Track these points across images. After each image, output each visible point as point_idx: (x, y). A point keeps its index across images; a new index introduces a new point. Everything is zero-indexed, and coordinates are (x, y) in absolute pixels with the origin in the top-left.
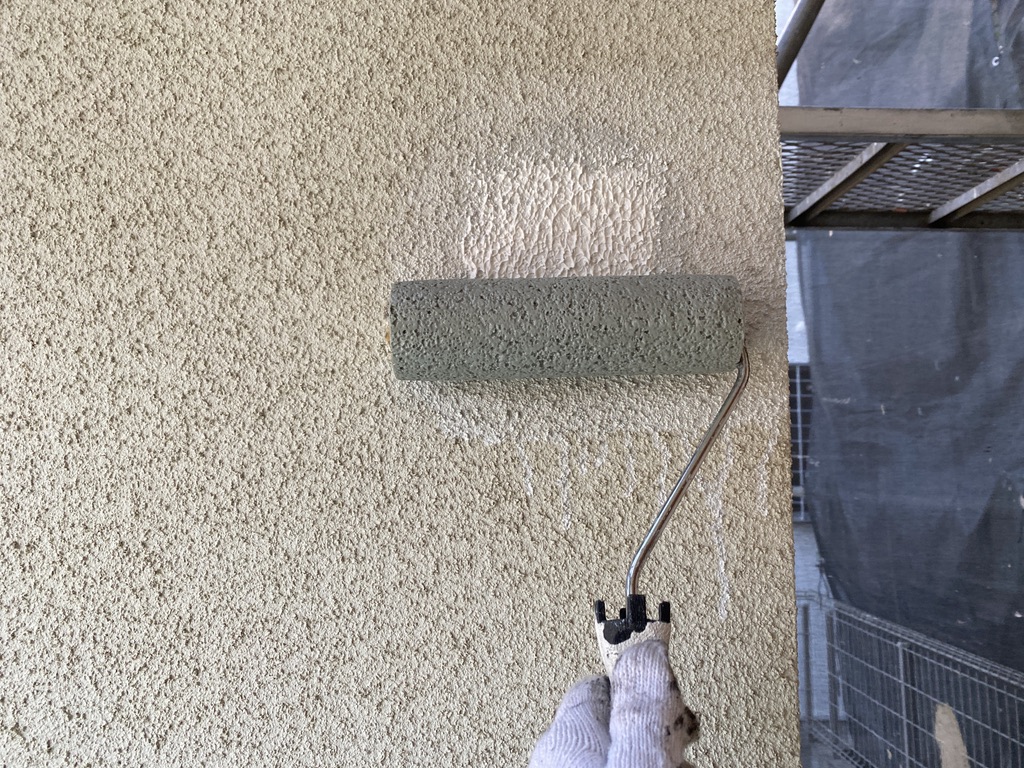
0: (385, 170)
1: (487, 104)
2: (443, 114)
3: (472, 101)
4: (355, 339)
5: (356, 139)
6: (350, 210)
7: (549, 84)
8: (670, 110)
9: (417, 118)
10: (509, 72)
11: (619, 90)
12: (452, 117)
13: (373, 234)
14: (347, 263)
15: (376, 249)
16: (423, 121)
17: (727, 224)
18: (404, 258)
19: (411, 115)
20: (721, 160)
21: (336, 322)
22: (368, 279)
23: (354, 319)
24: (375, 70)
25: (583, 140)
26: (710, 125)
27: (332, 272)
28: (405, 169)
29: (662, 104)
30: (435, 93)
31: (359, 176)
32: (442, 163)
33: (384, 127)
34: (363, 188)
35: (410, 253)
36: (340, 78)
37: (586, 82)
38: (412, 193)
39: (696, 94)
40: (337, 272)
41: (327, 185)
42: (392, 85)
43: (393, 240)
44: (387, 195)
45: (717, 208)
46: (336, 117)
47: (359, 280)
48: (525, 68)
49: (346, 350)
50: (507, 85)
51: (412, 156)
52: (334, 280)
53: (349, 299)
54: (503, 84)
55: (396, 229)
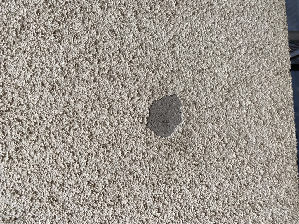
0: (49, 79)
1: (116, 35)
2: (88, 41)
3: (107, 32)
4: (30, 195)
5: (29, 58)
6: (26, 106)
7: (155, 22)
8: (228, 40)
9: (70, 43)
10: (130, 13)
11: (197, 27)
12: (93, 43)
13: (42, 122)
14: (24, 143)
15: (44, 132)
16: (75, 46)
17: (263, 110)
18: (63, 138)
19: (66, 42)
20: (259, 71)
21: (17, 185)
22: (38, 153)
23: (30, 181)
24: (41, 11)
25: (177, 58)
26: (251, 49)
27: (13, 149)
28: (63, 78)
29: (223, 36)
30: (82, 27)
31: (32, 83)
32: (88, 73)
33: (48, 49)
34: (34, 91)
35: (68, 134)
36: (17, 17)
37: (177, 21)
38: (68, 93)
39: (243, 30)
40: (16, 149)
41: (9, 90)
42: (53, 22)
43: (55, 125)
44: (50, 95)
45: (258, 100)
46: (14, 43)
47: (32, 154)
48: (140, 12)
49: (24, 203)
50: (128, 23)
51: (67, 69)
52: (14, 155)
53: (26, 168)
54: (126, 22)
55: (58, 118)
